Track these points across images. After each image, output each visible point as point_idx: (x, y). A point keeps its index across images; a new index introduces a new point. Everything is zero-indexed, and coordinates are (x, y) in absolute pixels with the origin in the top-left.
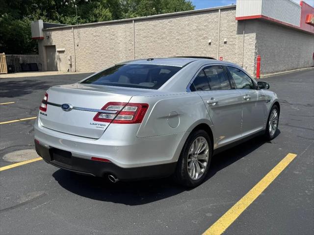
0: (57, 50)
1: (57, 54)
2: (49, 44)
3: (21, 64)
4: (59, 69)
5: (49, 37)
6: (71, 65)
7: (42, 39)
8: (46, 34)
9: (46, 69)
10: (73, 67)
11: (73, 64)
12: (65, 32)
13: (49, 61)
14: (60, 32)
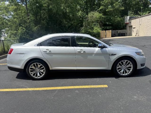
0: (133, 27)
1: (133, 29)
2: (130, 25)
3: (119, 34)
4: (132, 35)
5: (130, 22)
6: (137, 33)
7: (128, 23)
8: (130, 21)
9: (128, 35)
10: (138, 34)
11: (138, 33)
12: (137, 19)
13: (130, 32)
14: (134, 20)
